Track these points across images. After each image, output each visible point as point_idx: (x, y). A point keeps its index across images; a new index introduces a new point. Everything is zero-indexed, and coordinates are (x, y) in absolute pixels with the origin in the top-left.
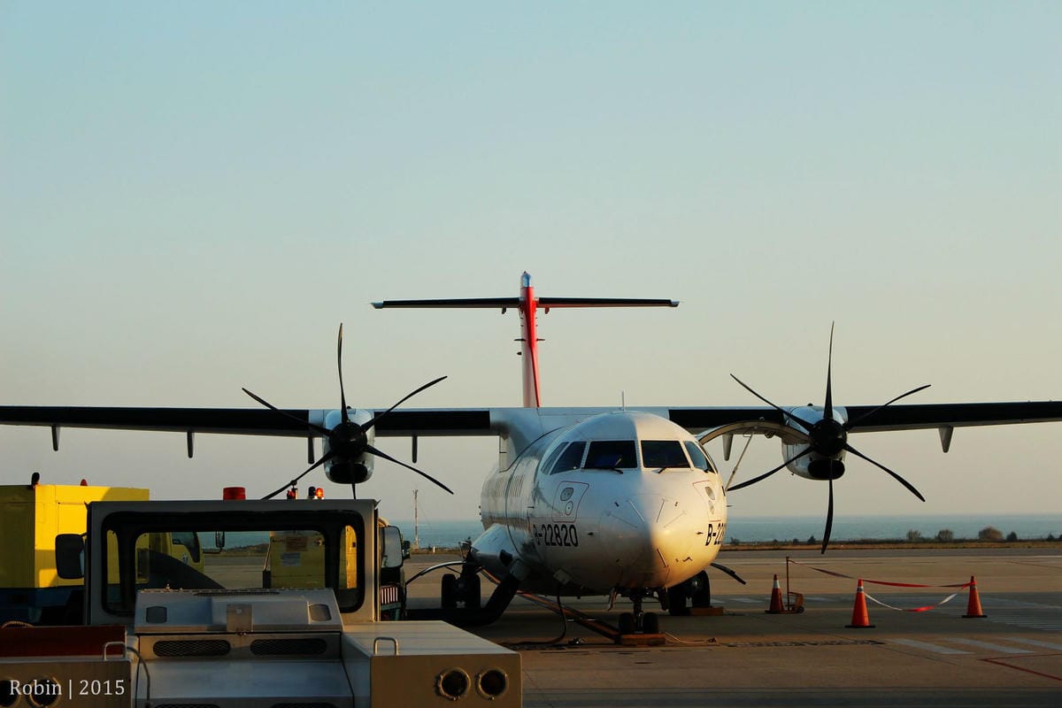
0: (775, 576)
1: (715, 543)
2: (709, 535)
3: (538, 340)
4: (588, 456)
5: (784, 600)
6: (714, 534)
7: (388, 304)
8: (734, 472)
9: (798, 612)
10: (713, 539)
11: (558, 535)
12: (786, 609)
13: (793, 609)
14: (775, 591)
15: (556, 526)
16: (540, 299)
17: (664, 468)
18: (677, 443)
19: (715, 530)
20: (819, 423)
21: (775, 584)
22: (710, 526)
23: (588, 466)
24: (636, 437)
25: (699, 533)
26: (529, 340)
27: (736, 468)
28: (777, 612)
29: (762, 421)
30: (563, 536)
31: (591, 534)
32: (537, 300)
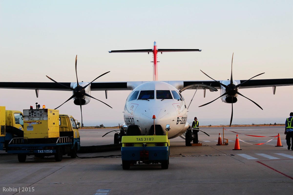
0: (219, 134)
1: (181, 123)
2: (178, 121)
3: (157, 62)
4: (140, 95)
5: (222, 142)
6: (180, 121)
7: (112, 51)
8: (191, 101)
9: (226, 145)
10: (180, 122)
11: (129, 121)
12: (223, 144)
13: (225, 144)
14: (219, 138)
15: (129, 118)
16: (159, 49)
17: (164, 99)
18: (169, 91)
19: (180, 119)
20: (229, 85)
21: (219, 136)
22: (178, 118)
23: (139, 99)
24: (155, 89)
25: (173, 120)
26: (155, 62)
27: (192, 99)
28: (220, 145)
29: (202, 84)
30: (130, 121)
31: (138, 121)
32: (158, 50)
